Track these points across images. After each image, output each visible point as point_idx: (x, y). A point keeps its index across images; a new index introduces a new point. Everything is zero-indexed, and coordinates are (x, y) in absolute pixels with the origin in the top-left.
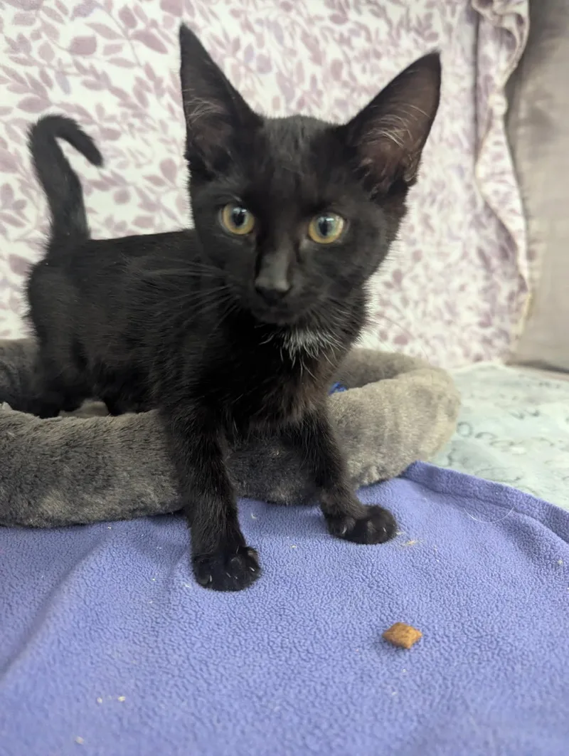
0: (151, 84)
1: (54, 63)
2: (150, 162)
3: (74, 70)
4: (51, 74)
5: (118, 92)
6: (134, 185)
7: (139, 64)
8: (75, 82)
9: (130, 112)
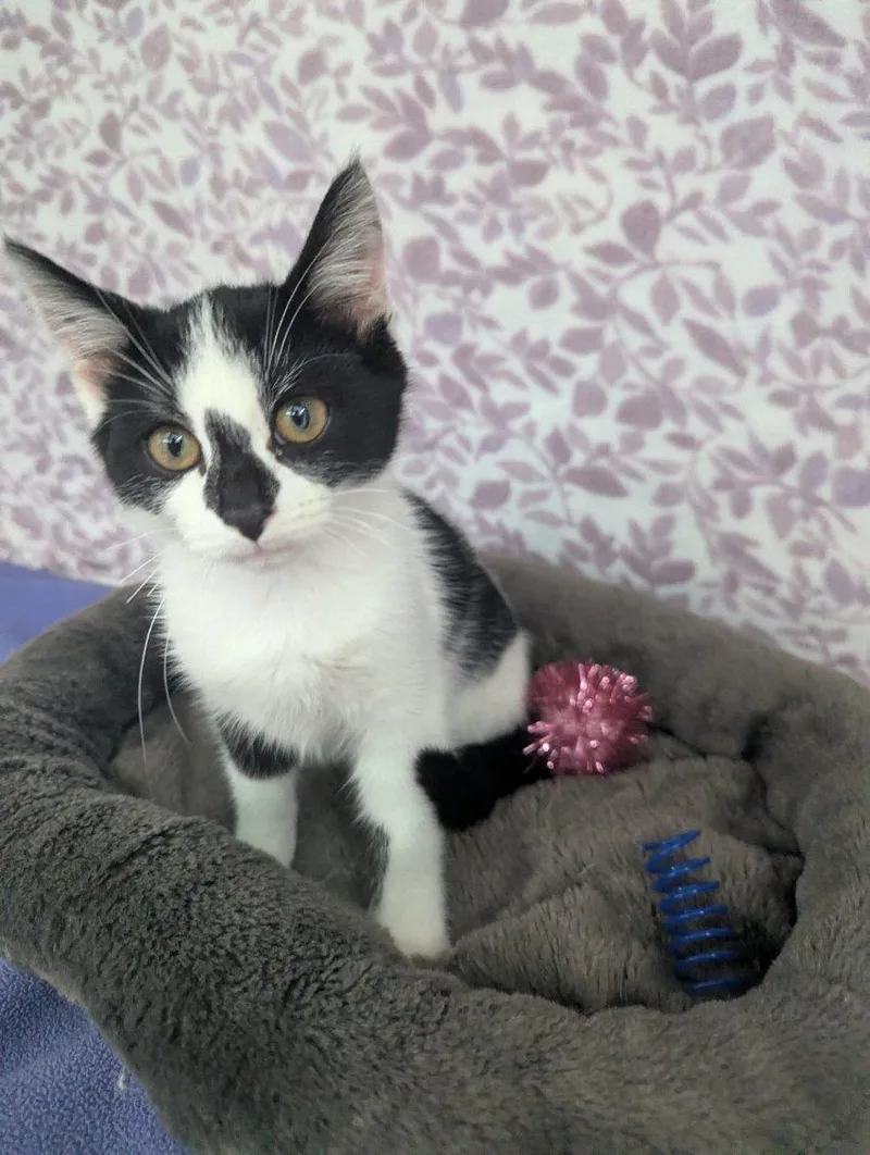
0: (615, 43)
1: (437, 56)
2: (602, 216)
3: (468, 59)
4: (431, 78)
5: (548, 82)
6: (566, 267)
7: (590, 6)
8: (469, 83)
9: (567, 116)
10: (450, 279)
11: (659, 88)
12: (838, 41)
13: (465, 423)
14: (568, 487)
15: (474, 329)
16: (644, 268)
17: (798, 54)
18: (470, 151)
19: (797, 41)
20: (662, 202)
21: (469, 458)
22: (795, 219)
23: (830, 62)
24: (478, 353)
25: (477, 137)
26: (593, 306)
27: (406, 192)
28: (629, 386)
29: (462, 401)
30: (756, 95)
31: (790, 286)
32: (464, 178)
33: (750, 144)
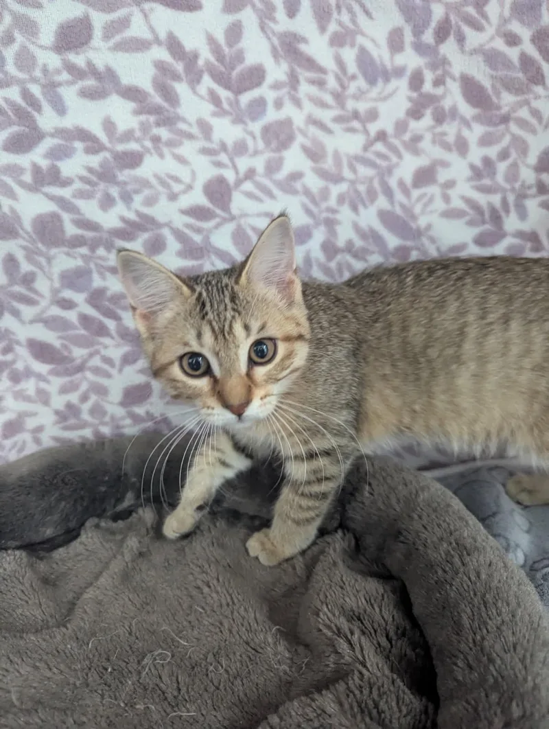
0: (179, 67)
1: (38, 73)
2: (190, 187)
3: (65, 76)
4: (36, 90)
5: (132, 93)
6: (168, 225)
7: (157, 41)
8: (69, 94)
9: (152, 119)
10: (77, 242)
11: (215, 99)
12: (322, 70)
13: (106, 347)
15: (104, 278)
16: (225, 220)
17: (301, 79)
18: (79, 145)
19: (299, 70)
20: (230, 176)
21: (114, 372)
22: (313, 182)
23: (321, 84)
24: (109, 293)
25: (83, 135)
26: (193, 251)
27: (28, 178)
29: (102, 331)
30: (279, 104)
31: (317, 224)
32: (75, 165)
33: (279, 136)
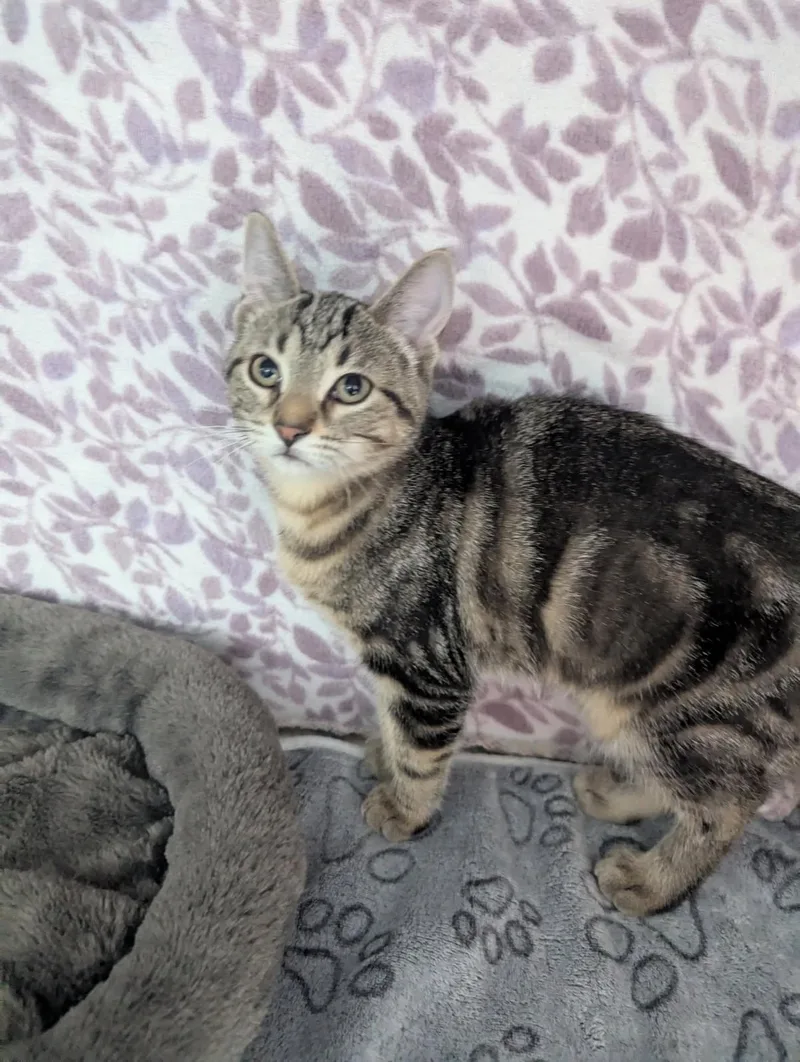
6: (587, 31)
13: (422, 228)
14: (547, 320)
15: (452, 97)
16: (675, 55)
24: (453, 132)
26: (609, 93)
28: (632, 203)
29: (424, 199)
